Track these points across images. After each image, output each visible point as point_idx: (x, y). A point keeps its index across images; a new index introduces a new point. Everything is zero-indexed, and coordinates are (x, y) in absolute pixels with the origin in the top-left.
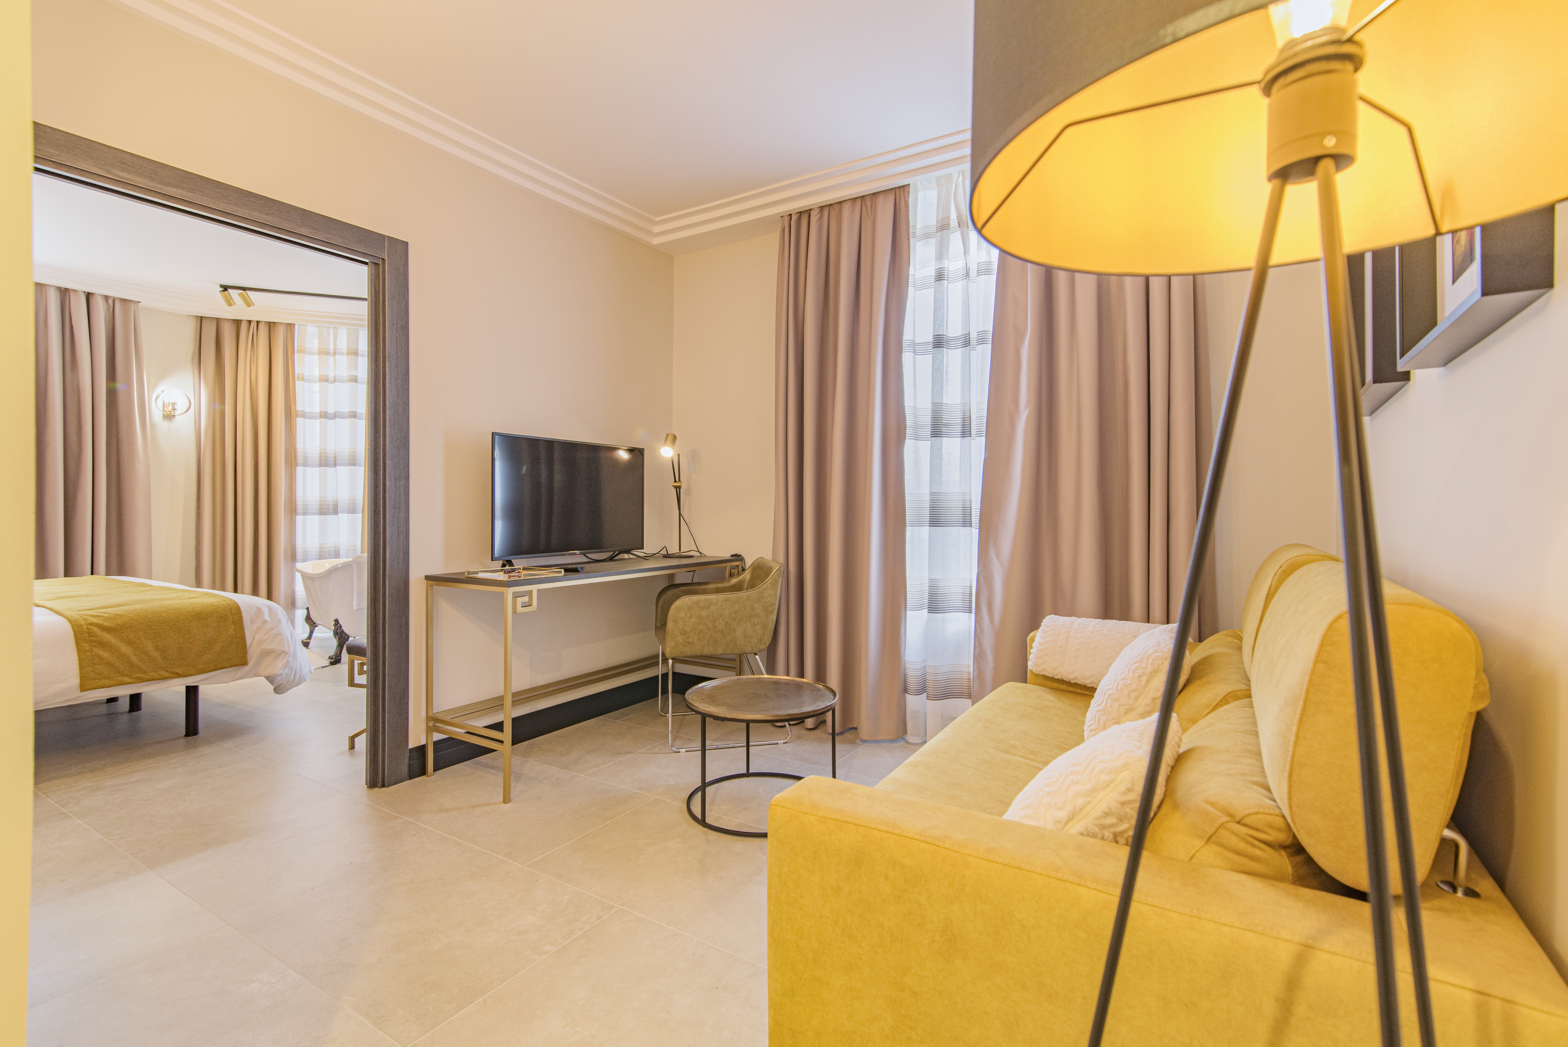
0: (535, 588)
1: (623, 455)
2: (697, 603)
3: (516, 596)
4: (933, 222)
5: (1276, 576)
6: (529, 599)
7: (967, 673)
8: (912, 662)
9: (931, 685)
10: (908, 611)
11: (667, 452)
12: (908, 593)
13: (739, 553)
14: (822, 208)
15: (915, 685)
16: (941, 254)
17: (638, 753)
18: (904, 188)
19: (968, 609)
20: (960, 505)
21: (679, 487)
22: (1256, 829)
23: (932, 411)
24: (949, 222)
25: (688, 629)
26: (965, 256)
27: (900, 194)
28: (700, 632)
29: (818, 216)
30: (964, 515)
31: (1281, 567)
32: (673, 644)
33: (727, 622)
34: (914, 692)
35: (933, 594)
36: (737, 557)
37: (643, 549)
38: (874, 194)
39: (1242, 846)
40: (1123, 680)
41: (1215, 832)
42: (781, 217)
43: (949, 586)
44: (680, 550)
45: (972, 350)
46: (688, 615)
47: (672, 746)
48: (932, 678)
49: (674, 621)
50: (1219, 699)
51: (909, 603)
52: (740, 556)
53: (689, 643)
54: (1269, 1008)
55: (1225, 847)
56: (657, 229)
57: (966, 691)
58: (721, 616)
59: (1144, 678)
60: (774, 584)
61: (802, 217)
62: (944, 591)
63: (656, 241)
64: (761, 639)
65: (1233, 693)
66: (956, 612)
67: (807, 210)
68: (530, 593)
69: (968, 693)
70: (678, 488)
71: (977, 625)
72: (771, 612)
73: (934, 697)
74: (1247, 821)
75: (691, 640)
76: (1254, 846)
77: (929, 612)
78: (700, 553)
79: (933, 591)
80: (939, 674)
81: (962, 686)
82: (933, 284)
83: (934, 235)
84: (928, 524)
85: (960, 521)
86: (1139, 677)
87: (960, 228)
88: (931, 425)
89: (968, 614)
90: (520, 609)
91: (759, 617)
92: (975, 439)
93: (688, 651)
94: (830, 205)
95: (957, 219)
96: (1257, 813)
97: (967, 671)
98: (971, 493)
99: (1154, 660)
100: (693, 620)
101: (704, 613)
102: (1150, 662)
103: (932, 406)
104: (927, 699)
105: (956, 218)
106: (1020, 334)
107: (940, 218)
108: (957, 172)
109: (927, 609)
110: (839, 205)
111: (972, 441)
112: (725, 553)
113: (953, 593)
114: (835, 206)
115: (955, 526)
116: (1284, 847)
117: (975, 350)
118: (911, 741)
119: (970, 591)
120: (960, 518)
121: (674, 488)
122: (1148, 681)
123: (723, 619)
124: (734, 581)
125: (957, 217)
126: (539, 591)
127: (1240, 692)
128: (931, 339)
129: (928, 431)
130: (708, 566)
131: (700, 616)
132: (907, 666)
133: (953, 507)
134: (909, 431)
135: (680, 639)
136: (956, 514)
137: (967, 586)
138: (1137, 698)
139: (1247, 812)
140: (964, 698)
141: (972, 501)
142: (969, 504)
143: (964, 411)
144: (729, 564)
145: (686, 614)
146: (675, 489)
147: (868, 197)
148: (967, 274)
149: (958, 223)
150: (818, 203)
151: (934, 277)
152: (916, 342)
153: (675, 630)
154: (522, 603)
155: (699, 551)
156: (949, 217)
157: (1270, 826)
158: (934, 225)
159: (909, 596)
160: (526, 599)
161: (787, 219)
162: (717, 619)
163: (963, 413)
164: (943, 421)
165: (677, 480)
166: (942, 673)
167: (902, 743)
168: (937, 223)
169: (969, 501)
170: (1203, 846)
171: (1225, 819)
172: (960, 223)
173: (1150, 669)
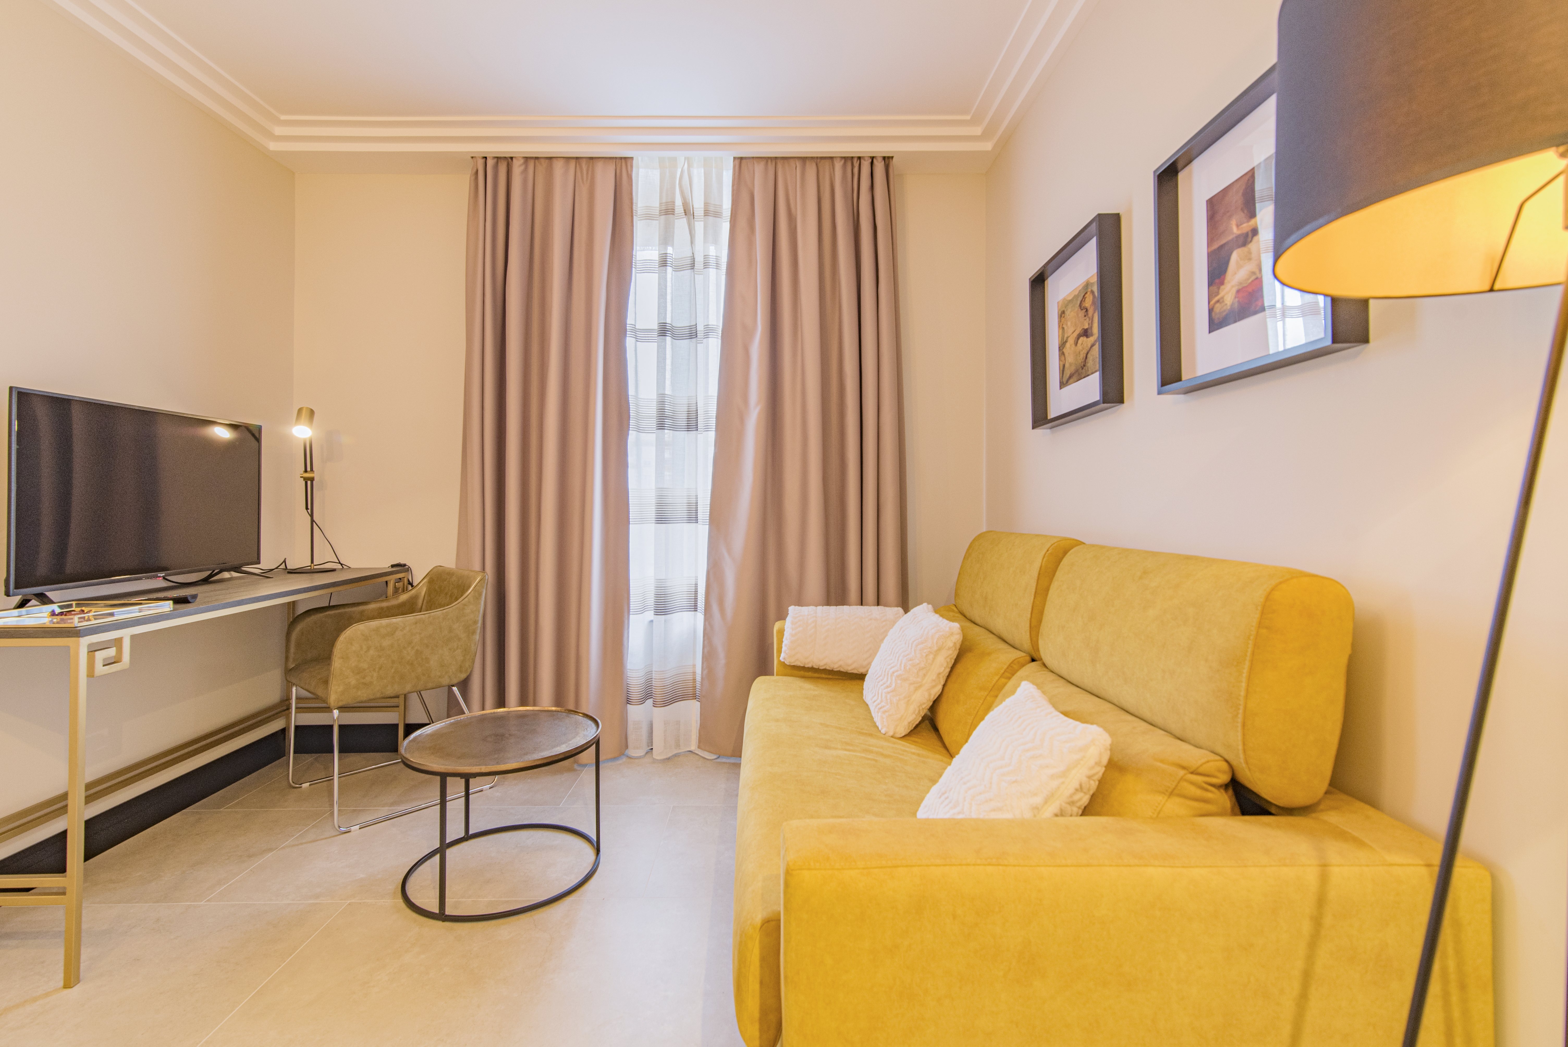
0: (126, 634)
1: (222, 434)
2: (377, 630)
3: (93, 650)
4: (656, 204)
5: (1045, 559)
6: (117, 653)
7: (692, 674)
8: (636, 670)
9: (659, 692)
10: (631, 616)
11: (302, 432)
12: (631, 596)
13: (402, 562)
14: (527, 159)
15: (639, 694)
16: (666, 238)
17: (283, 848)
18: (627, 160)
19: (693, 607)
20: (685, 501)
21: (312, 480)
22: (1208, 776)
23: (657, 402)
24: (674, 207)
25: (365, 666)
26: (692, 246)
27: (621, 166)
28: (380, 668)
29: (522, 168)
30: (689, 511)
31: (1048, 551)
32: (341, 689)
33: (417, 650)
34: (638, 702)
35: (661, 595)
36: (401, 567)
37: (259, 563)
38: (592, 158)
39: (1199, 793)
40: (910, 660)
41: (1176, 786)
42: (472, 157)
43: (675, 586)
44: (312, 562)
45: (699, 343)
46: (364, 647)
47: (339, 827)
48: (660, 684)
49: (342, 658)
50: (1005, 667)
51: (632, 606)
52: (405, 565)
53: (365, 684)
54: (1306, 927)
55: (1185, 797)
56: (278, 131)
57: (691, 692)
58: (410, 643)
59: (931, 657)
60: (478, 596)
61: (499, 164)
62: (671, 591)
63: (273, 146)
64: (461, 667)
65: (1017, 660)
66: (681, 611)
67: (505, 157)
68: (118, 642)
69: (693, 694)
70: (309, 481)
71: (707, 623)
72: (474, 633)
73: (662, 704)
74: (1201, 770)
75: (368, 679)
76: (1207, 790)
77: (655, 614)
78: (342, 564)
79: (661, 592)
80: (667, 678)
81: (687, 687)
82: (657, 269)
83: (658, 217)
84: (654, 522)
85: (685, 518)
86: (927, 656)
87: (687, 216)
88: (657, 417)
89: (693, 613)
90: (100, 669)
91: (459, 639)
92: (702, 433)
93: (363, 695)
94: (537, 158)
95: (683, 206)
96: (1208, 762)
97: (692, 671)
98: (696, 488)
99: (938, 639)
100: (372, 652)
101: (386, 643)
102: (935, 641)
103: (657, 397)
104: (653, 706)
105: (681, 204)
106: (749, 333)
107: (664, 201)
108: (684, 158)
109: (653, 612)
110: (547, 161)
111: (699, 436)
112: (383, 563)
113: (678, 592)
114: (542, 160)
115: (680, 523)
116: (1226, 787)
117: (702, 343)
118: (636, 755)
119: (695, 589)
120: (685, 515)
121: (304, 480)
122: (934, 659)
123: (413, 648)
124: (404, 597)
125: (683, 203)
126: (133, 637)
127: (1021, 659)
128: (655, 326)
129: (653, 423)
130: (363, 582)
131: (381, 646)
132: (629, 674)
133: (679, 504)
134: (632, 422)
135: (353, 681)
136: (681, 509)
137: (692, 584)
138: (925, 675)
139: (1200, 763)
140: (689, 699)
141: (698, 497)
142: (695, 500)
143: (688, 404)
144: (392, 579)
145: (361, 648)
146: (304, 482)
147: (584, 160)
148: (693, 266)
149: (685, 210)
150: (524, 152)
151: (658, 262)
152: (637, 327)
153: (344, 669)
154: (104, 660)
155: (340, 563)
156: (674, 202)
157: (1219, 771)
158: (657, 207)
159: (632, 599)
160: (112, 652)
161: (481, 162)
162: (404, 648)
163: (688, 406)
164: (666, 413)
165: (309, 469)
166: (669, 677)
167: (624, 759)
168: (660, 206)
169: (695, 497)
170: (1167, 800)
171: (1182, 772)
172: (687, 211)
173: (935, 648)
